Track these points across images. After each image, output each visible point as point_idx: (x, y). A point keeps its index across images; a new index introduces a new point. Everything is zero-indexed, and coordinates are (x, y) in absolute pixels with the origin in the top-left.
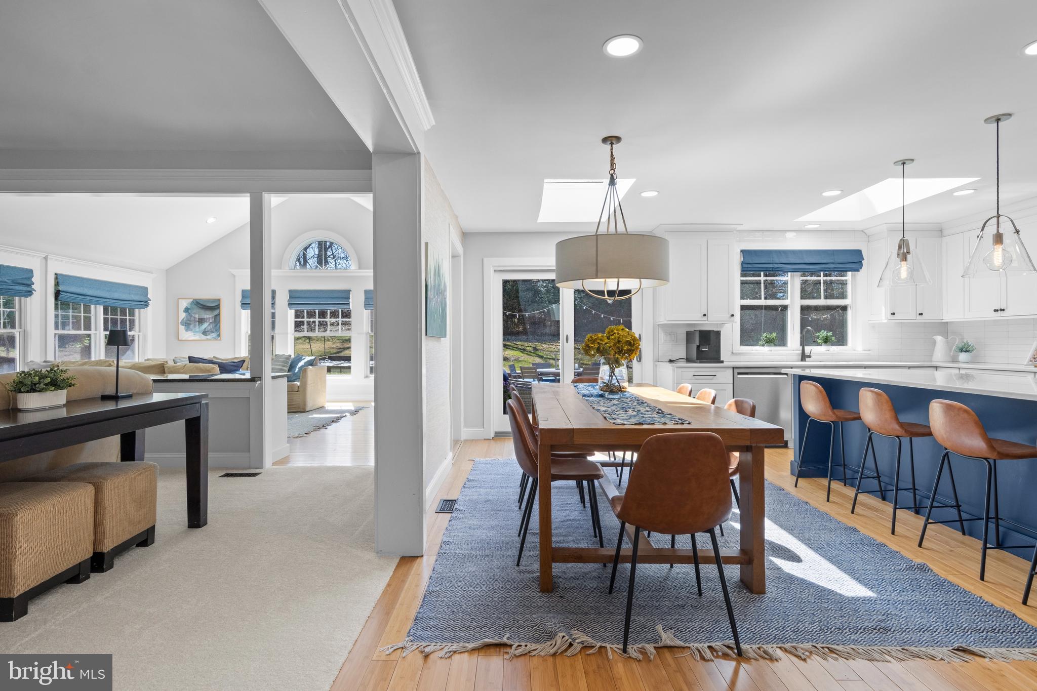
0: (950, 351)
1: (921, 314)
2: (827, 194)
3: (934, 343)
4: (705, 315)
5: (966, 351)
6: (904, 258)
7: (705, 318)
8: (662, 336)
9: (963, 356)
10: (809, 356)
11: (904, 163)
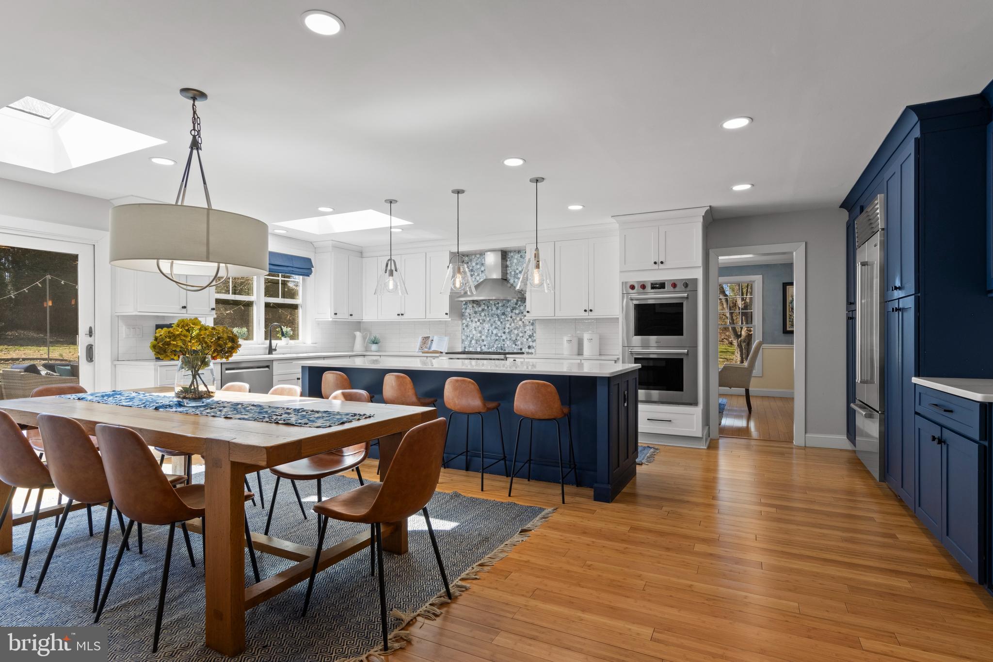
0: (365, 342)
1: (351, 315)
2: (322, 209)
3: (354, 337)
4: (184, 307)
5: (376, 343)
6: (391, 274)
7: (184, 311)
8: (123, 329)
9: (374, 347)
10: (275, 350)
11: (391, 202)
